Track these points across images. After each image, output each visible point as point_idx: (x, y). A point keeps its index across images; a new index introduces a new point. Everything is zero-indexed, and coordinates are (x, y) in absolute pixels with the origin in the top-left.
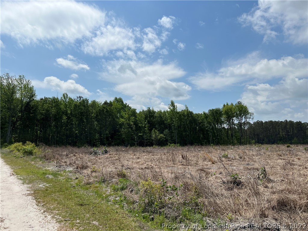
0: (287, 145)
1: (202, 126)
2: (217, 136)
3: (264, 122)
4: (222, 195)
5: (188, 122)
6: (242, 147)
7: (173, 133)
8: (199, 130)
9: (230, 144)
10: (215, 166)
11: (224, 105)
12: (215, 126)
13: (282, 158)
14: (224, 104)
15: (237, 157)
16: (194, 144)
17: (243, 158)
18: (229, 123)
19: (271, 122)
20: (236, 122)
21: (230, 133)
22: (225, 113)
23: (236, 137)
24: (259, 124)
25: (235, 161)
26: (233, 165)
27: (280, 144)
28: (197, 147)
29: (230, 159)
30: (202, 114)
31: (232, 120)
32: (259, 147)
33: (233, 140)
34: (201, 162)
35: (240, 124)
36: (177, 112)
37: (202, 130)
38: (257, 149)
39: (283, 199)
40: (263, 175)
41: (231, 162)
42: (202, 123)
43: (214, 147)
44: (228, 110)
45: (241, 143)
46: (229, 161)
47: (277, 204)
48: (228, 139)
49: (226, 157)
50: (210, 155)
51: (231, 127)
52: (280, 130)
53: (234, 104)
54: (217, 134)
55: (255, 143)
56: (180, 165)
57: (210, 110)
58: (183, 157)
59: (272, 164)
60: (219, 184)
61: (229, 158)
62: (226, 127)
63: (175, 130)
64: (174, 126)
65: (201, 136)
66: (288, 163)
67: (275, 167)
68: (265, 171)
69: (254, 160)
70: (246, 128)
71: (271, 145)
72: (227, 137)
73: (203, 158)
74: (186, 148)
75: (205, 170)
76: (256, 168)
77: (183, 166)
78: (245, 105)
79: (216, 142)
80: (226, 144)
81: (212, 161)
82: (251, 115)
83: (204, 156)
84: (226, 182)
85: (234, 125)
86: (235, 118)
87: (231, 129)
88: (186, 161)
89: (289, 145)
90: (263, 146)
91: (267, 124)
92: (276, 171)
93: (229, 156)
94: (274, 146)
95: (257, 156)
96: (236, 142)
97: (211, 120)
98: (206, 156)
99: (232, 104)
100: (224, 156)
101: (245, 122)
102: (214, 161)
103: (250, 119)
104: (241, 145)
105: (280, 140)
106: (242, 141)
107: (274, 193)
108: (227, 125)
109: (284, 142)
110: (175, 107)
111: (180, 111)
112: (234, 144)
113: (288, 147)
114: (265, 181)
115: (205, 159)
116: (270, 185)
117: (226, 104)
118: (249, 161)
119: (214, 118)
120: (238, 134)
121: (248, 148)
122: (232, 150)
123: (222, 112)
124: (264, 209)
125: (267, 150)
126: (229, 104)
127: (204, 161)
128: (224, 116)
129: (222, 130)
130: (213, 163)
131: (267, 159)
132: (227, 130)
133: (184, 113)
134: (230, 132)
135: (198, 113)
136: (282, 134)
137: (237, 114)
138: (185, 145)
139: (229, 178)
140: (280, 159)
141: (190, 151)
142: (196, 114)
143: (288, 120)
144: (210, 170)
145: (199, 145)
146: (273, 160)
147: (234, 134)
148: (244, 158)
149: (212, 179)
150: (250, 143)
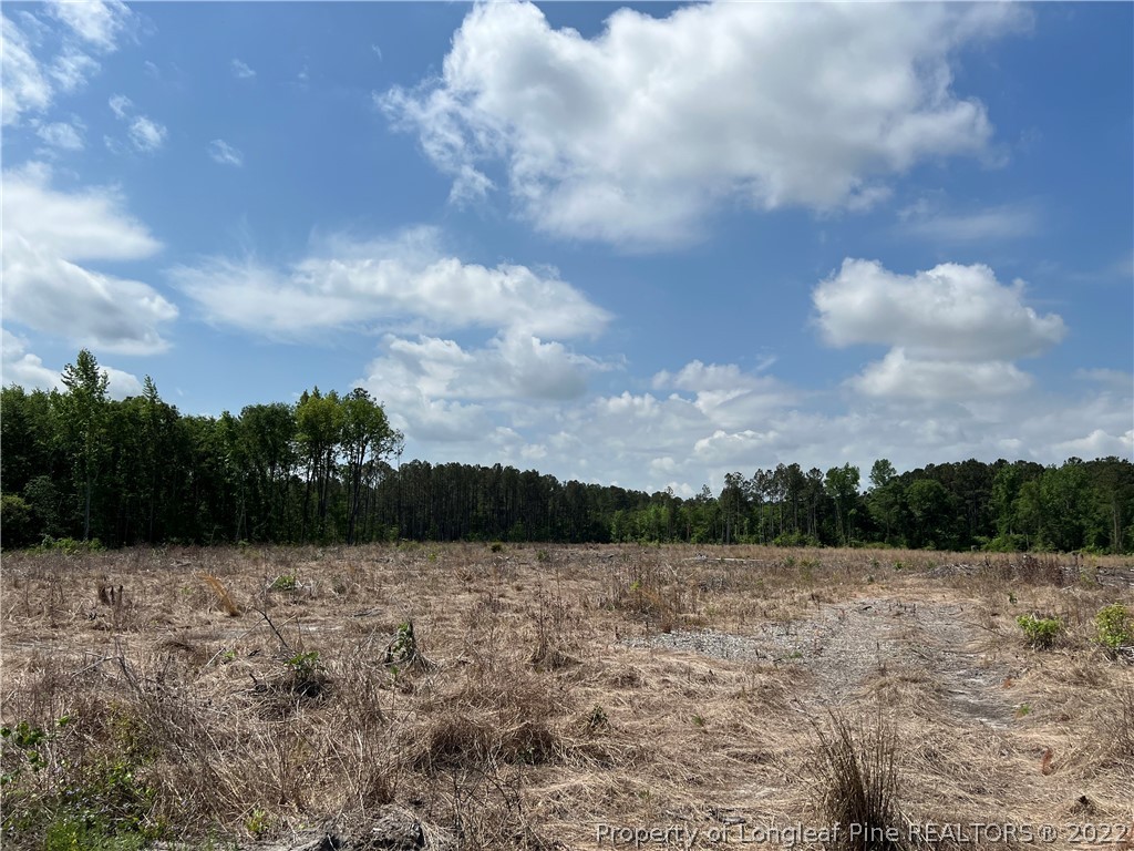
0: (493, 544)
1: (210, 468)
2: (268, 508)
3: (433, 465)
4: (245, 738)
5: (150, 449)
6: (352, 552)
7: (74, 490)
8: (193, 485)
9: (311, 541)
10: (239, 624)
11: (305, 396)
12: (263, 471)
13: (472, 586)
14: (305, 393)
15: (330, 589)
16: (167, 541)
17: (349, 590)
18: (316, 463)
19: (456, 466)
20: (341, 460)
21: (316, 501)
22: (305, 424)
23: (337, 515)
24: (418, 471)
25: (319, 602)
26: (308, 618)
27: (475, 541)
28: (179, 551)
29: (301, 598)
30: (213, 420)
31: (329, 454)
32: (411, 550)
33: (323, 526)
34: (181, 614)
35: (355, 470)
36: (102, 405)
37: (210, 483)
38: (402, 556)
39: (451, 727)
40: (403, 649)
41: (303, 608)
42: (210, 455)
43: (247, 551)
44: (316, 416)
45: (350, 537)
46: (295, 602)
47: (433, 747)
48: (307, 520)
49: (287, 588)
50: (225, 583)
51: (320, 479)
52: (480, 497)
53: (341, 396)
54: (266, 503)
55: (398, 539)
56: (83, 630)
57: (251, 410)
58: (103, 596)
59: (438, 609)
60: (239, 697)
61: (297, 593)
62: (304, 479)
63: (85, 480)
64: (82, 461)
65: (202, 508)
66: (488, 603)
67: (446, 619)
68: (410, 634)
69: (386, 596)
70: (374, 485)
71: (446, 546)
72: (305, 513)
73: (194, 597)
74: (126, 557)
75: (192, 643)
76: (385, 627)
77: (98, 632)
78: (378, 403)
79: (258, 532)
80: (297, 541)
81: (230, 608)
82: (393, 440)
83: (201, 588)
84: (269, 685)
85: (335, 470)
86: (339, 445)
87: (321, 485)
88: (118, 611)
89: (498, 544)
90: (422, 547)
91: (443, 474)
92: (448, 632)
93: (299, 585)
94: (457, 547)
95: (396, 584)
96: (334, 531)
97: (248, 447)
98: (210, 589)
99: (334, 396)
100: (278, 588)
101: (372, 461)
102: (239, 607)
103: (391, 455)
104: (349, 543)
105: (476, 528)
106: (358, 528)
107: (427, 709)
108: (308, 468)
109: (485, 533)
110: (95, 382)
111: (121, 400)
112: (323, 541)
113: (495, 549)
114: (408, 669)
115: (201, 601)
116: (420, 684)
117: (310, 394)
118: (368, 602)
119: (263, 442)
120: (343, 504)
121: (374, 555)
122: (314, 564)
123: (295, 419)
124: (384, 772)
125: (433, 559)
126: (324, 393)
127: (196, 607)
128: (300, 436)
129: (287, 489)
130: (234, 615)
131: (426, 593)
132: (305, 489)
133: (137, 410)
134: (315, 495)
135: (196, 416)
136: (484, 508)
137: (346, 433)
138: (128, 545)
139: (281, 671)
140: (466, 589)
141: (145, 569)
142: (189, 419)
143: (504, 466)
144: (215, 644)
145: (187, 544)
146: (446, 596)
147: (329, 505)
148: (354, 593)
149: (214, 679)
150: (382, 538)
